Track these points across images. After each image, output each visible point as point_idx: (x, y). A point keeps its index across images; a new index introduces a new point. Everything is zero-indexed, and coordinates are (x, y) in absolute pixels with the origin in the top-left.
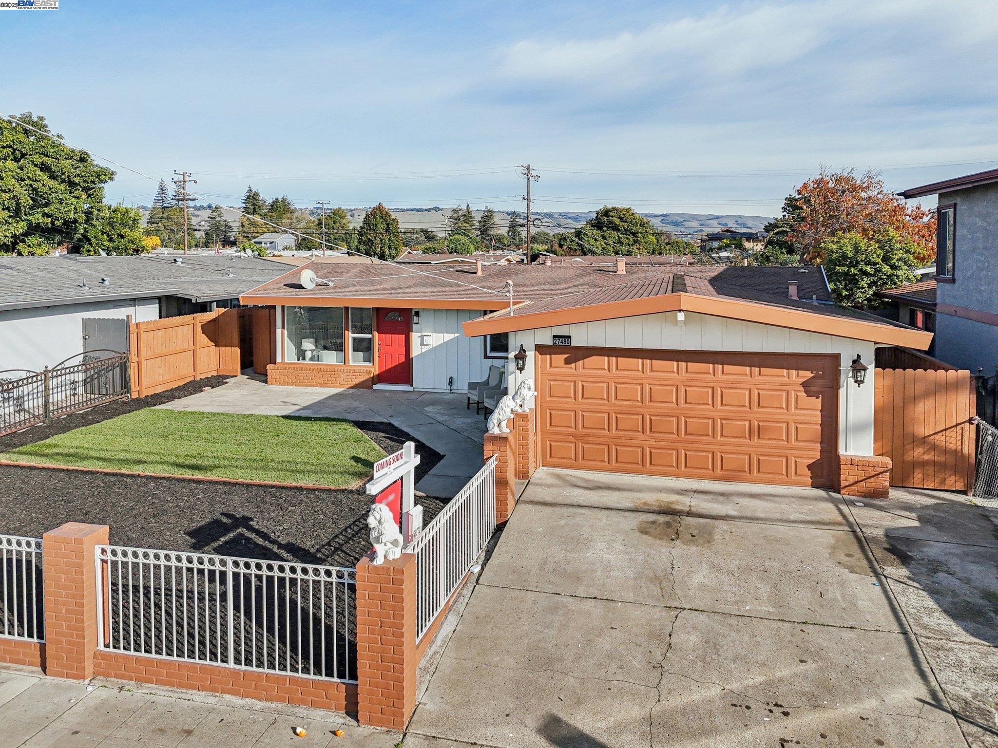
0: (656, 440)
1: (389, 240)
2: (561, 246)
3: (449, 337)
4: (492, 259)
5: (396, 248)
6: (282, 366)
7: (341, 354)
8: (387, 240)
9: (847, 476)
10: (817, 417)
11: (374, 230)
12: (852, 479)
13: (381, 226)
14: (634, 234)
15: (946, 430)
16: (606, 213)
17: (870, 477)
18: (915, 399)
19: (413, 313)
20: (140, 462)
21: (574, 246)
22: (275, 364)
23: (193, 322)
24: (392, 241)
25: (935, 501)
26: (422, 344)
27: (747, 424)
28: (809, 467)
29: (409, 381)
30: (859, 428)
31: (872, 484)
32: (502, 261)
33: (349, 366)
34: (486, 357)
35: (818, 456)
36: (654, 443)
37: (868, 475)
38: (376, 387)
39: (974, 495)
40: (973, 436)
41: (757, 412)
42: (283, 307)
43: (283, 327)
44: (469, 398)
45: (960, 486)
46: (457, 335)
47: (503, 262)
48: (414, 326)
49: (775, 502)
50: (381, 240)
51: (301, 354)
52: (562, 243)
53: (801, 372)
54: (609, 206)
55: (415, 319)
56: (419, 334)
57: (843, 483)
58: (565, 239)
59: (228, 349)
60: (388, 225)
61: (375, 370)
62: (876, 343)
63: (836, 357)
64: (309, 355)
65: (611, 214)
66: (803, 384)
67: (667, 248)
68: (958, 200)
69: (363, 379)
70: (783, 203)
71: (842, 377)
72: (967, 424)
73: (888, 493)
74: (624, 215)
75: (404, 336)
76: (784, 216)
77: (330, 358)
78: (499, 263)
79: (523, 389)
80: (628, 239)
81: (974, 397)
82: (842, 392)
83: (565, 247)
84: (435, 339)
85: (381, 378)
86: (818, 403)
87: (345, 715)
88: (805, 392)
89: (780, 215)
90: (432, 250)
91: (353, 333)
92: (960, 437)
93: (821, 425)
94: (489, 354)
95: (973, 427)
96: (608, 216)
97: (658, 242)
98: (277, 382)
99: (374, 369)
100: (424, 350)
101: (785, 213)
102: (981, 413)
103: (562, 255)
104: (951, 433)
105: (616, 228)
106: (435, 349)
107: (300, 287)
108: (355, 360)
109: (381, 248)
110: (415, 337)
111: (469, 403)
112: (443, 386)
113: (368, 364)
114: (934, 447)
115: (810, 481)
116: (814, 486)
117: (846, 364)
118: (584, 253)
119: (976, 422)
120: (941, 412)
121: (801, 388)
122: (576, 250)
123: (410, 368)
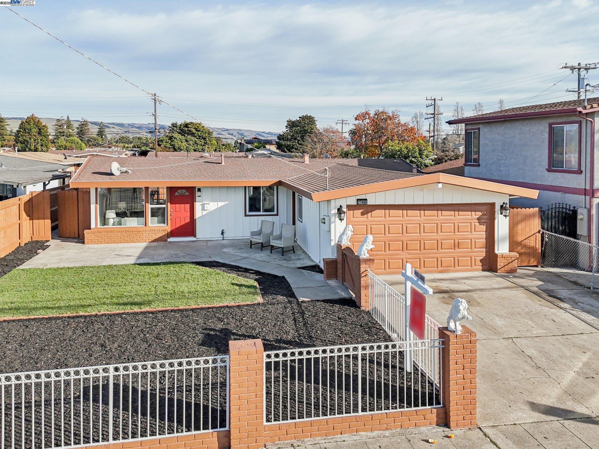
0: (409, 254)
2: (159, 145)
3: (221, 204)
4: (116, 153)
5: (47, 146)
6: (96, 230)
7: (142, 220)
9: (500, 263)
10: (483, 235)
12: (502, 265)
13: (35, 131)
14: (204, 139)
15: (529, 237)
16: (186, 125)
17: (509, 263)
18: (517, 223)
19: (197, 190)
21: (168, 145)
22: (90, 229)
23: (19, 202)
25: (533, 272)
26: (203, 209)
27: (453, 241)
28: (481, 261)
29: (193, 234)
30: (503, 239)
31: (510, 266)
32: (123, 154)
33: (149, 227)
34: (246, 215)
35: (484, 254)
36: (408, 256)
37: (509, 262)
38: (169, 240)
39: (542, 267)
40: (540, 239)
41: (458, 235)
42: (96, 189)
43: (96, 203)
44: (251, 241)
45: (535, 264)
46: (226, 203)
48: (197, 198)
50: (35, 140)
51: (104, 220)
52: (160, 143)
53: (477, 213)
54: (188, 121)
55: (198, 194)
56: (201, 203)
57: (499, 267)
58: (162, 141)
59: (41, 221)
60: (40, 129)
61: (169, 228)
62: (510, 195)
63: (493, 204)
64: (111, 221)
65: (190, 126)
66: (478, 219)
67: (224, 147)
68: (481, 126)
69: (160, 235)
70: (286, 124)
71: (496, 214)
72: (538, 233)
73: (516, 270)
74: (198, 128)
75: (189, 205)
76: (287, 131)
77: (132, 222)
80: (201, 141)
81: (540, 220)
82: (496, 221)
83: (162, 146)
84: (212, 206)
85: (173, 234)
86: (484, 228)
87: (437, 427)
88: (479, 223)
91: (151, 204)
92: (535, 240)
93: (485, 239)
94: (248, 213)
95: (540, 234)
96: (188, 127)
97: (218, 144)
98: (92, 242)
99: (167, 228)
100: (204, 214)
102: (543, 228)
103: (160, 151)
104: (533, 238)
105: (193, 134)
106: (211, 213)
107: (112, 174)
108: (153, 222)
109: (35, 145)
110: (198, 206)
111: (251, 245)
112: (219, 236)
113: (163, 225)
114: (525, 246)
115: (481, 268)
116: (483, 270)
117: (497, 208)
118: (175, 150)
119: (541, 232)
120: (527, 229)
121: (477, 221)
122: (170, 148)
123: (195, 226)
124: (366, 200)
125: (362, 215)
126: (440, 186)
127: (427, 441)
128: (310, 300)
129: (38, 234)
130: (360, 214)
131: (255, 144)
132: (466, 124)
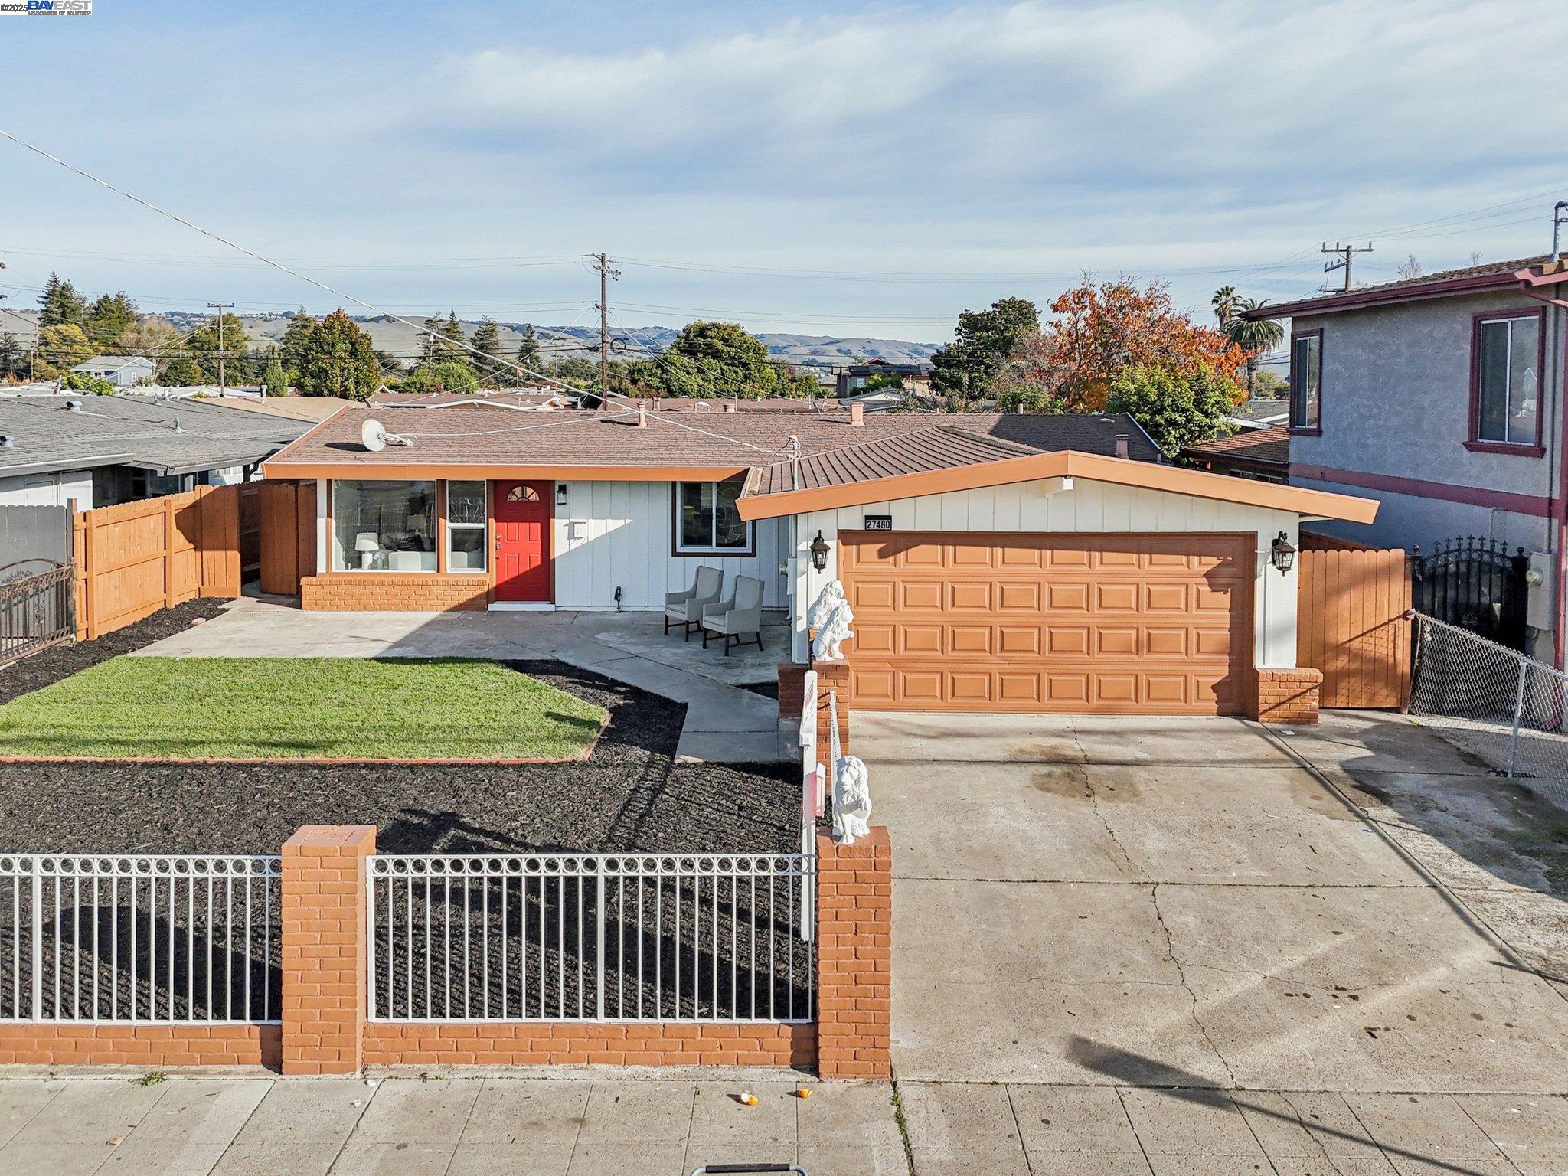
0: (1009, 662)
1: (356, 369)
2: (634, 382)
3: (614, 524)
4: (528, 401)
5: (368, 383)
6: (328, 578)
7: (431, 556)
8: (352, 371)
9: (1266, 697)
10: (1224, 618)
11: (330, 353)
12: (1273, 700)
13: (342, 347)
14: (745, 365)
15: (1375, 628)
16: (702, 332)
17: (1295, 697)
18: (1338, 591)
19: (557, 489)
20: (188, 744)
21: (655, 382)
22: (315, 576)
23: (164, 509)
24: (361, 371)
25: (1372, 724)
26: (571, 536)
27: (1133, 632)
28: (1215, 688)
29: (548, 595)
30: (1280, 634)
31: (1298, 706)
32: (544, 405)
33: (446, 575)
34: (675, 554)
35: (1225, 671)
36: (1006, 666)
37: (1293, 694)
38: (492, 607)
39: (1410, 713)
40: (1408, 635)
41: (1148, 616)
42: (329, 481)
43: (329, 515)
44: (667, 617)
45: (1392, 703)
46: (628, 521)
47: (545, 407)
48: (558, 509)
49: (1186, 738)
50: (342, 370)
51: (355, 559)
52: (637, 377)
53: (1205, 559)
54: (706, 322)
55: (560, 498)
56: (567, 521)
57: (1262, 707)
58: (640, 371)
59: (219, 555)
60: (353, 344)
61: (491, 579)
62: (1302, 515)
63: (1251, 537)
64: (367, 559)
65: (710, 333)
66: (1207, 575)
67: (794, 386)
68: (1326, 325)
69: (470, 595)
70: (956, 322)
71: (1260, 564)
72: (1401, 620)
73: (1316, 717)
74: (729, 335)
75: (539, 525)
76: (959, 341)
77: (410, 563)
78: (540, 408)
79: (829, 595)
80: (736, 372)
81: (1409, 584)
82: (1259, 583)
83: (641, 384)
84: (593, 529)
85: (501, 593)
86: (1225, 599)
87: (792, 1070)
88: (1210, 585)
89: (952, 339)
90: (418, 386)
91: (451, 521)
92: (1392, 638)
93: (1230, 630)
94: (680, 549)
95: (1408, 624)
96: (705, 337)
97: (779, 378)
98: (319, 606)
99: (490, 579)
100: (573, 547)
101: (960, 337)
102: (1417, 604)
103: (636, 396)
104: (1384, 633)
105: (716, 355)
106: (591, 544)
107: (362, 448)
108: (455, 564)
110: (559, 526)
111: (667, 626)
112: (607, 602)
113: (478, 571)
115: (1215, 707)
116: (1222, 713)
117: (1264, 546)
118: (671, 394)
119: (1412, 617)
120: (1369, 607)
121: (1205, 580)
122: (658, 388)
123: (552, 578)
124: (889, 518)
125: (880, 557)
126: (1068, 484)
127: (738, 1099)
128: (701, 761)
129: (212, 584)
130: (875, 555)
131: (875, 377)
132: (1294, 320)
